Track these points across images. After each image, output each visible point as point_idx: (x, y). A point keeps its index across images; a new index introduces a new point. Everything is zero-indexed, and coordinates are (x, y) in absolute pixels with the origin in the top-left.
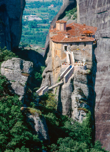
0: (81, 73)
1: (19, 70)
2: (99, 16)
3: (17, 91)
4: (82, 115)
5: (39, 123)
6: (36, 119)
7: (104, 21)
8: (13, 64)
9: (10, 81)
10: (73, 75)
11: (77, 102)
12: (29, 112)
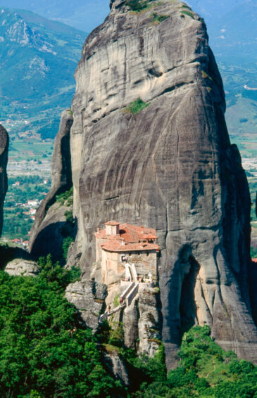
0: (149, 293)
1: (91, 295)
2: (108, 203)
3: (88, 322)
4: (154, 348)
5: (119, 365)
6: (115, 359)
7: (115, 209)
8: (83, 287)
9: (78, 309)
10: (137, 295)
11: (147, 330)
12: (105, 350)
